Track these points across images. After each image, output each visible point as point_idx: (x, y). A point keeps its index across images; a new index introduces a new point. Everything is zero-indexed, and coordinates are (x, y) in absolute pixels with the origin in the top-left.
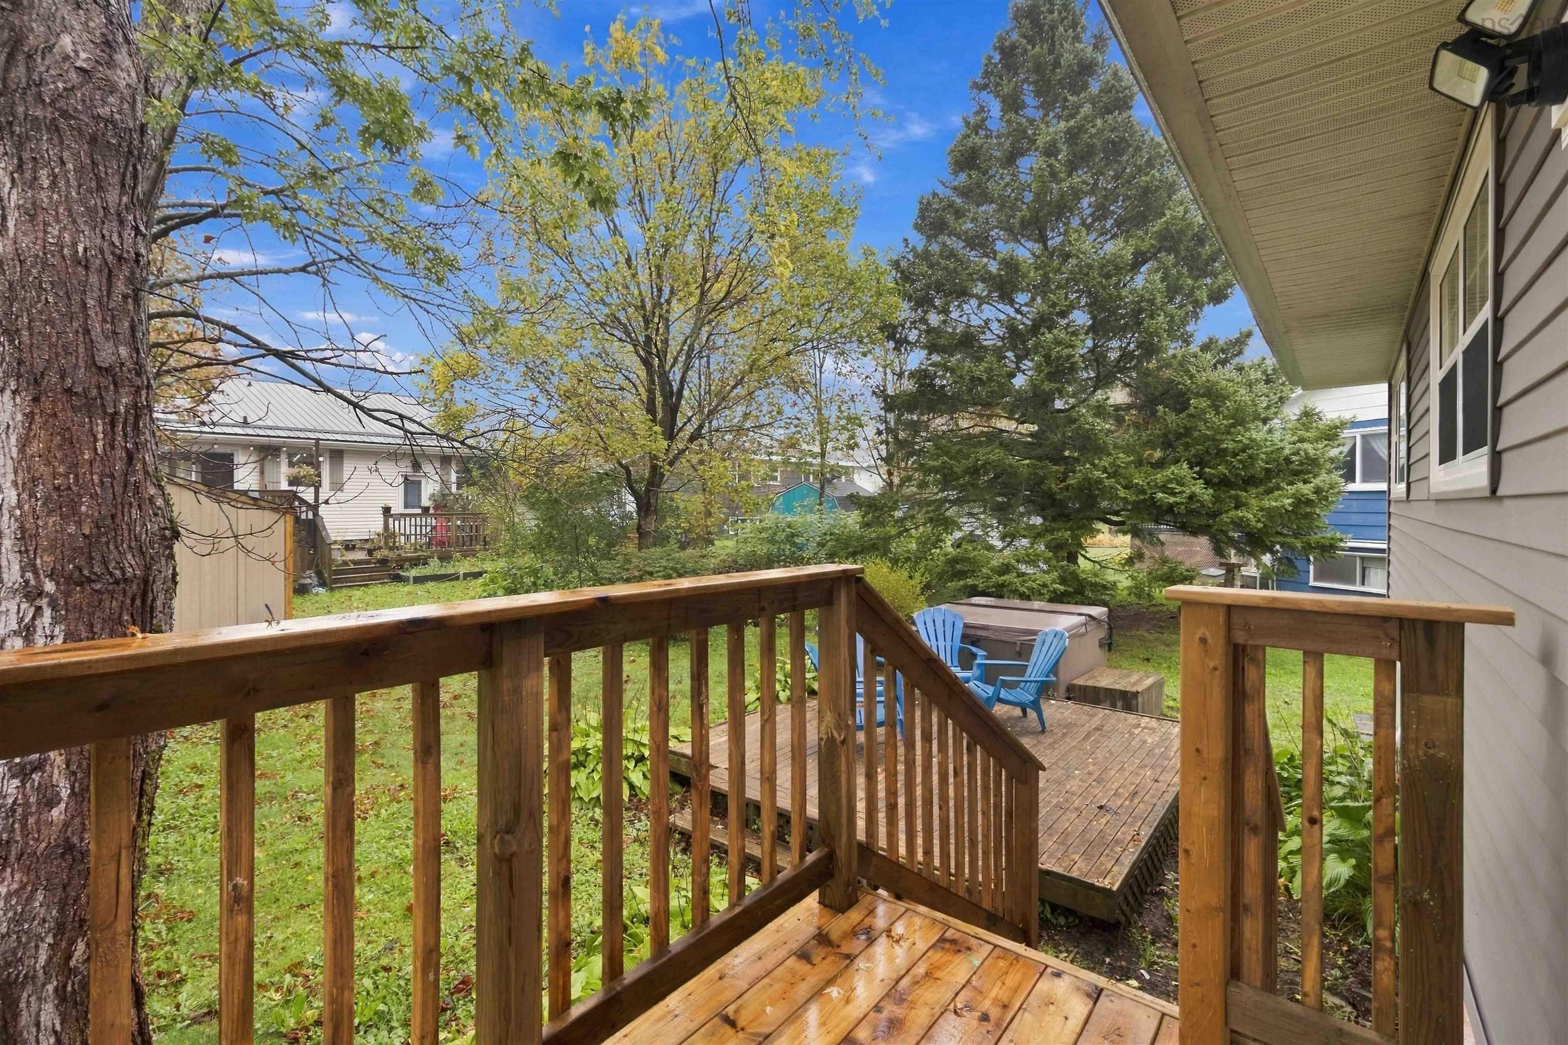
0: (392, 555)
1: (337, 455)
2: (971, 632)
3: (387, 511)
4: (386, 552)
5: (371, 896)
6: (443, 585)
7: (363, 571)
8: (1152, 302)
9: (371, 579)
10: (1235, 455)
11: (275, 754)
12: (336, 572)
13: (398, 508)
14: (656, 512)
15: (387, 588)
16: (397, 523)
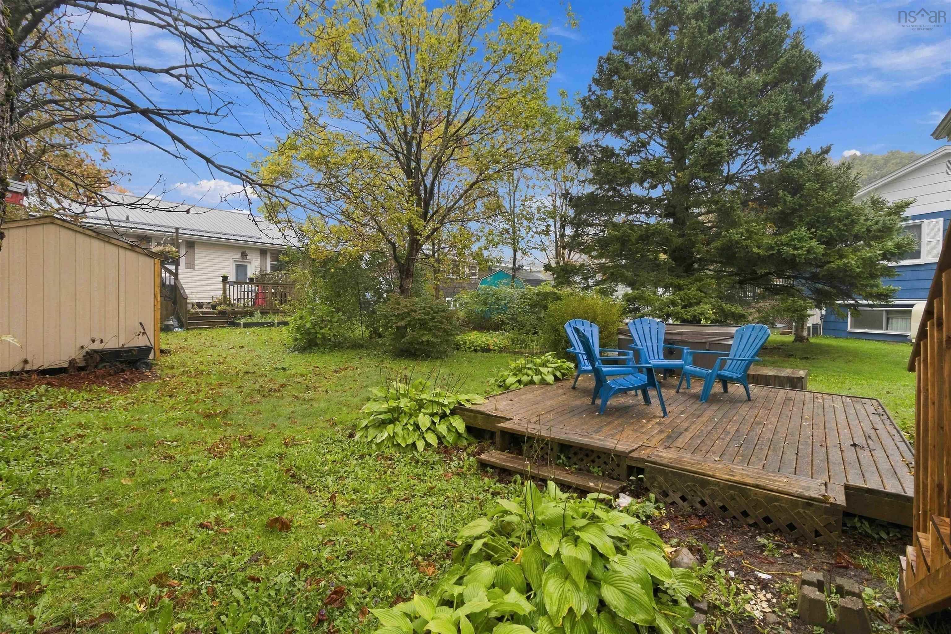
0: (229, 309)
1: (191, 245)
2: (669, 337)
3: (225, 279)
4: (223, 307)
5: (232, 515)
6: (263, 329)
7: (208, 318)
8: (776, 115)
9: (214, 323)
10: (840, 220)
11: (145, 417)
12: (190, 319)
13: (232, 278)
14: (412, 276)
15: (225, 330)
16: (232, 288)
